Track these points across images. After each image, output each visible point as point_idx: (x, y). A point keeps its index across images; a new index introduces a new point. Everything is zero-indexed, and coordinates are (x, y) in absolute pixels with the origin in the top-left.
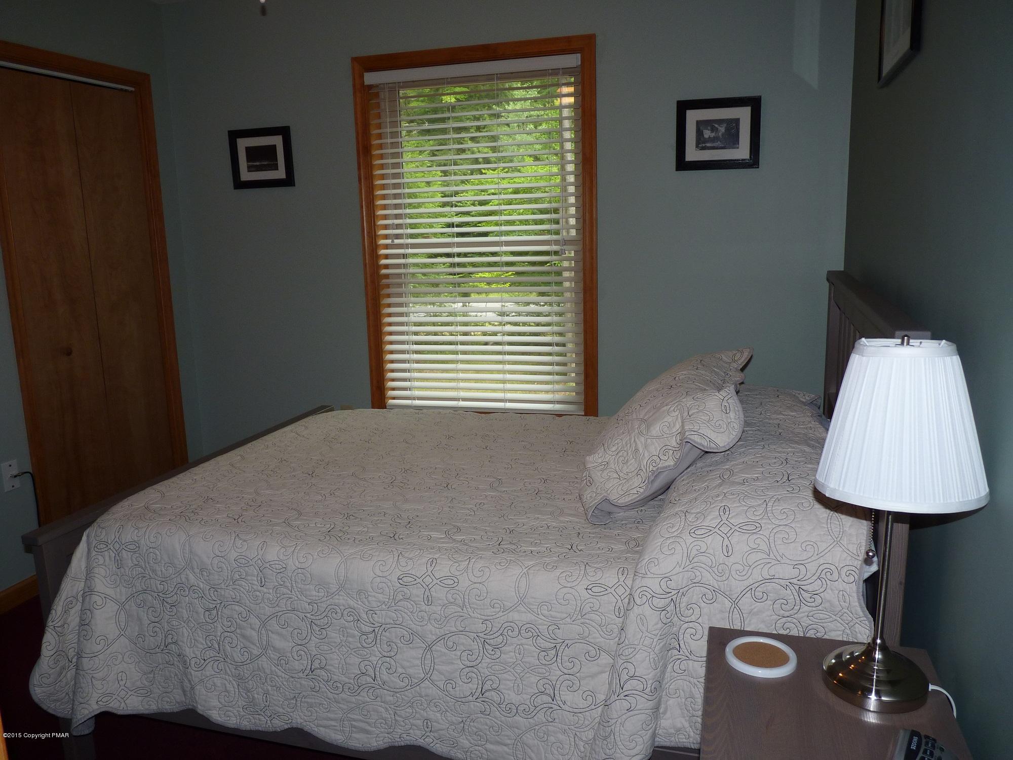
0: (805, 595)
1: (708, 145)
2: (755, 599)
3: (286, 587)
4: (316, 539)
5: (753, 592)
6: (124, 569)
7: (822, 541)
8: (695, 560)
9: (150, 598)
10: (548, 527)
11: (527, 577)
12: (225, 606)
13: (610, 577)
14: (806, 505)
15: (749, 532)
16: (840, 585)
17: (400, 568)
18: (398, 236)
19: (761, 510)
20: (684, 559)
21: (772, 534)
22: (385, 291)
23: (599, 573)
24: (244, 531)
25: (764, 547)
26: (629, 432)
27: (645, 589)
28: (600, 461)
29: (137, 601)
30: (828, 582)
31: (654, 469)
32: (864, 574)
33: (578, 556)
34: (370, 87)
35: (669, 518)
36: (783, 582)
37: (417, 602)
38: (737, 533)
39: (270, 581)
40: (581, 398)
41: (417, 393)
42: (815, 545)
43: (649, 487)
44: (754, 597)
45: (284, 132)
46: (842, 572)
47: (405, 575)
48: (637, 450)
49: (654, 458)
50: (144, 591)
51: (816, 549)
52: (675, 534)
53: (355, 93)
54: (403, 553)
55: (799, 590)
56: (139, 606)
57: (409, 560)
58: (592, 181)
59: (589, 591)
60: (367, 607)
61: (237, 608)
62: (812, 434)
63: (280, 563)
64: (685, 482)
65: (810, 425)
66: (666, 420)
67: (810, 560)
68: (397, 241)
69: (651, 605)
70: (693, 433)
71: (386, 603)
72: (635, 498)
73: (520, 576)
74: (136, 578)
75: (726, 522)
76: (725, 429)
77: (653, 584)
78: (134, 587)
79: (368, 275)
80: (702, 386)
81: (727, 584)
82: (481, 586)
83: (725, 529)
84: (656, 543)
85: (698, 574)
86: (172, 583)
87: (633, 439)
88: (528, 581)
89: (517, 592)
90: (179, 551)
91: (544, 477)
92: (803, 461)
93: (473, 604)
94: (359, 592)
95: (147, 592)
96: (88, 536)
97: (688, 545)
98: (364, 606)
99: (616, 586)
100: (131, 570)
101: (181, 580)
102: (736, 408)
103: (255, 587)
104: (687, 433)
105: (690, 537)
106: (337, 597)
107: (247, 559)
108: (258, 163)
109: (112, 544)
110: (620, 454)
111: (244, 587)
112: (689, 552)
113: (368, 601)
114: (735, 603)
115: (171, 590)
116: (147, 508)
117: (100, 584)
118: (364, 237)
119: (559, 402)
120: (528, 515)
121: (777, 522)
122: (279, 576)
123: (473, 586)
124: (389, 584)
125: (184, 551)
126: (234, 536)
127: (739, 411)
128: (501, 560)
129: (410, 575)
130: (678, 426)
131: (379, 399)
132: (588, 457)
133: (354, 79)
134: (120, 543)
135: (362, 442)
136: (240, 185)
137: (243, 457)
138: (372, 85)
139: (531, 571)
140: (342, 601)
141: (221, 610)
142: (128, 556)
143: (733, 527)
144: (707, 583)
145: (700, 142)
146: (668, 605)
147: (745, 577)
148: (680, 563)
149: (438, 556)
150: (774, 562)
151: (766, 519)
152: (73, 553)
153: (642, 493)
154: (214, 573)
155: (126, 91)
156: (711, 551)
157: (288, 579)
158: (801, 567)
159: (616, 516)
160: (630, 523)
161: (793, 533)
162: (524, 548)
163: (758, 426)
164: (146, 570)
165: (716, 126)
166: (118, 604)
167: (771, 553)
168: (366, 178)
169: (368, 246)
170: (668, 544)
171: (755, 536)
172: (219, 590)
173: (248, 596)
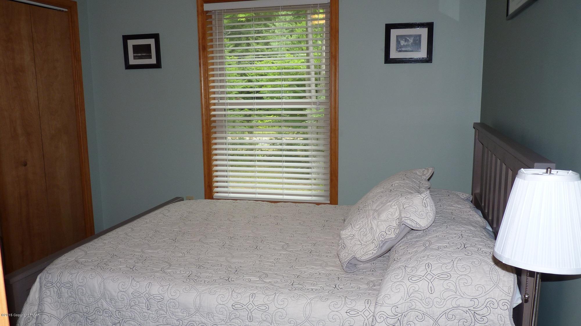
0: (478, 317)
1: (403, 49)
2: (448, 319)
3: (163, 310)
4: (182, 281)
5: (447, 315)
6: (63, 299)
7: (488, 285)
8: (412, 295)
9: (79, 316)
10: (320, 274)
11: (310, 305)
12: (125, 321)
13: (360, 305)
14: (476, 263)
15: (444, 279)
16: (499, 311)
17: (233, 299)
18: (222, 98)
19: (450, 266)
20: (406, 295)
21: (457, 281)
22: (213, 130)
23: (354, 302)
24: (137, 276)
25: (452, 287)
26: (367, 217)
27: (382, 313)
28: (349, 234)
29: (70, 318)
30: (491, 309)
31: (383, 239)
32: (513, 305)
33: (340, 292)
34: (207, 12)
35: (395, 270)
36: (464, 309)
37: (244, 320)
38: (437, 280)
39: (154, 307)
40: (328, 193)
41: (231, 190)
42: (483, 287)
43: (380, 250)
44: (447, 317)
45: (156, 37)
46: (499, 303)
47: (236, 304)
48: (372, 228)
49: (382, 233)
50: (75, 312)
51: (484, 289)
52: (400, 280)
53: (198, 16)
54: (235, 290)
55: (474, 314)
56: (71, 321)
57: (239, 294)
58: (336, 69)
59: (348, 314)
60: (212, 323)
61: (132, 323)
62: (472, 219)
63: (160, 296)
64: (401, 248)
65: (470, 213)
66: (390, 211)
67: (480, 296)
68: (221, 101)
69: (386, 322)
70: (406, 219)
71: (225, 320)
72: (371, 257)
73: (306, 304)
74: (70, 304)
75: (430, 273)
76: (425, 216)
77: (387, 310)
78: (68, 310)
79: (204, 121)
80: (409, 190)
81: (431, 310)
82: (282, 311)
83: (429, 277)
84: (388, 285)
85: (414, 304)
86: (92, 307)
87: (370, 222)
88: (311, 307)
89: (304, 314)
90: (97, 288)
91: (313, 242)
92: (471, 236)
93: (278, 321)
94: (208, 314)
95: (77, 313)
96: (40, 278)
97: (408, 286)
98: (211, 322)
99: (364, 311)
100: (67, 299)
101: (98, 305)
102: (431, 204)
103: (144, 310)
104: (403, 219)
105: (409, 282)
106: (194, 316)
107: (139, 293)
108: (140, 55)
109: (55, 283)
110: (362, 230)
111: (137, 310)
112: (408, 291)
113: (214, 319)
114: (436, 321)
115: (92, 311)
116: (77, 261)
117: (48, 308)
118: (202, 98)
119: (315, 196)
120: (307, 266)
121: (460, 273)
122: (159, 303)
123: (277, 311)
124: (227, 309)
125: (100, 288)
126: (131, 279)
127: (432, 206)
128: (295, 294)
129: (239, 304)
130: (397, 214)
131: (209, 193)
132: (342, 231)
133: (198, 7)
134: (60, 283)
135: (203, 220)
136: (128, 67)
137: (132, 229)
138: (208, 11)
139: (312, 302)
140: (197, 319)
141: (122, 324)
142: (65, 290)
143: (434, 276)
144: (419, 309)
145: (399, 47)
146: (397, 322)
147: (442, 306)
148: (403, 297)
149: (256, 292)
150: (459, 297)
151: (453, 271)
152: (31, 288)
153: (375, 254)
154: (119, 302)
155: (63, 11)
156: (422, 290)
157: (164, 305)
158: (475, 300)
159: (359, 266)
160: (368, 272)
161: (470, 280)
162: (307, 287)
163: (440, 214)
164: (76, 300)
165: (408, 38)
166: (58, 320)
167: (457, 291)
168: (204, 65)
169: (204, 104)
170: (395, 286)
171: (447, 281)
172: (122, 312)
173: (139, 316)
